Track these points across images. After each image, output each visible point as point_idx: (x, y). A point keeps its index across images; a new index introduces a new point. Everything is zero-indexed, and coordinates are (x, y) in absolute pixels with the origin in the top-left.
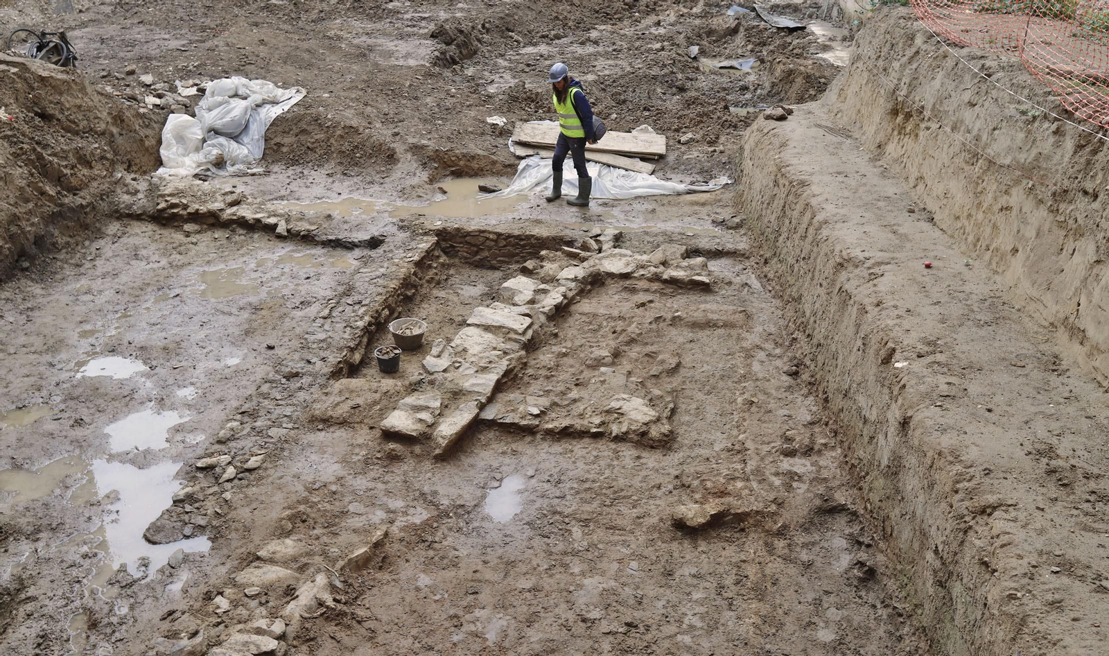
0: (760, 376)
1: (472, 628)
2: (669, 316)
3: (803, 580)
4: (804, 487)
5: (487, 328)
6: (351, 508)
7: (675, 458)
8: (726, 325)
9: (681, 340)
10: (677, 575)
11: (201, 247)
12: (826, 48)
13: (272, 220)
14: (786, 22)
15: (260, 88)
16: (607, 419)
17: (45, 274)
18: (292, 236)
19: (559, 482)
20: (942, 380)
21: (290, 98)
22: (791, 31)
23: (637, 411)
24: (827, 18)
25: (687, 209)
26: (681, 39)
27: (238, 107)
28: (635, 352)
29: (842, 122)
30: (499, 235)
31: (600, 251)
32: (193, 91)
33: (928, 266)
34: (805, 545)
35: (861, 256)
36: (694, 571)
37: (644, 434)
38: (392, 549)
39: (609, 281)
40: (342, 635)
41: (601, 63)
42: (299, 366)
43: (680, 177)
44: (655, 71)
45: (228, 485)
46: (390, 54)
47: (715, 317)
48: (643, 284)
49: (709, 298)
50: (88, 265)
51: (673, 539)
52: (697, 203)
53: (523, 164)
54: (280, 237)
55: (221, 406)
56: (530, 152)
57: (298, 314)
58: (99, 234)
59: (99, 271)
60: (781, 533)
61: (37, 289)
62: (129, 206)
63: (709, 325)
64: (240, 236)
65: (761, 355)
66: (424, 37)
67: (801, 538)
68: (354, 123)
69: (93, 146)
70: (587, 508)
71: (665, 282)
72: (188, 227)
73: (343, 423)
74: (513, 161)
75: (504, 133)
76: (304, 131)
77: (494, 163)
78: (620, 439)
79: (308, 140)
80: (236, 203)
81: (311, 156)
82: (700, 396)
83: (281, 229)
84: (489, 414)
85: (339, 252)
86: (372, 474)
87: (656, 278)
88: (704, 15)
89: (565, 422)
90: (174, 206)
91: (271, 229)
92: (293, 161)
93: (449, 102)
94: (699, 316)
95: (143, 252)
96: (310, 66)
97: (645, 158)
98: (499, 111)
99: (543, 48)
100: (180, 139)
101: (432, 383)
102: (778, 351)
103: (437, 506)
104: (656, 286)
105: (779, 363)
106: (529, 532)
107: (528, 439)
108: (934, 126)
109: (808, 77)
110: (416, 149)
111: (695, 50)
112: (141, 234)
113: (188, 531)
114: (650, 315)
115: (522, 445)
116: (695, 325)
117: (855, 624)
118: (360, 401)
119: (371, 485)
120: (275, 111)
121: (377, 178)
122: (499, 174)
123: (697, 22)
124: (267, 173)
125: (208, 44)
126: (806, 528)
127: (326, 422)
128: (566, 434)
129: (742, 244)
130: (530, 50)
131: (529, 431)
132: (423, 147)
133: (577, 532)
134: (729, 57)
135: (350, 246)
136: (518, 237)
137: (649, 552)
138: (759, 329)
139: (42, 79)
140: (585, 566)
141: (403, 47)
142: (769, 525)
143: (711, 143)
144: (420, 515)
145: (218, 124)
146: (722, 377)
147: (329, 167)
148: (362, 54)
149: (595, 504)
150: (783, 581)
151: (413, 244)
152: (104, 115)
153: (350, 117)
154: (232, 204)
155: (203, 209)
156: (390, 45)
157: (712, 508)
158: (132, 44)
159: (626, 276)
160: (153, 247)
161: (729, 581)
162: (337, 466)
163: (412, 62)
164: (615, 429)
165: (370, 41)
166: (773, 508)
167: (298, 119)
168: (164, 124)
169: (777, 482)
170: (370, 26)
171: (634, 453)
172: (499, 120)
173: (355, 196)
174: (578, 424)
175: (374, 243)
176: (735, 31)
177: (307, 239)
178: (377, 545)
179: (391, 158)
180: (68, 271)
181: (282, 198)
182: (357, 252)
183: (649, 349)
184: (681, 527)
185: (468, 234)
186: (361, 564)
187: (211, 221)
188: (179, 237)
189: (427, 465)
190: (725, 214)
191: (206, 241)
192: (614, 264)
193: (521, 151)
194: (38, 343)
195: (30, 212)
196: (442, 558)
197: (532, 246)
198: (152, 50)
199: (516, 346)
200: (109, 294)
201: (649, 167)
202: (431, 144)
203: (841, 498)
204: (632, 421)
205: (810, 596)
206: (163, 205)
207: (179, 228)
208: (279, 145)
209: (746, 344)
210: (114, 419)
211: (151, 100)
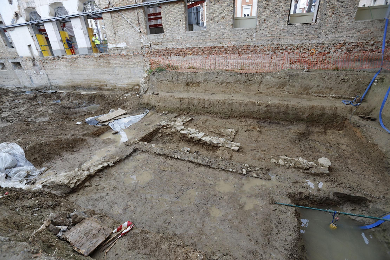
11: (103, 183)
13: (106, 164)
18: (115, 164)
22: (55, 93)
27: (7, 155)
43: (135, 114)
53: (110, 126)
56: (107, 123)
64: (103, 174)
72: (87, 184)
74: (106, 126)
75: (86, 124)
83: (111, 164)
85: (130, 158)
91: (108, 166)
97: (125, 114)
105: (219, 119)
108: (205, 83)
110: (85, 135)
129: (175, 114)
135: (130, 155)
145: (8, 165)
172: (80, 122)
175: (135, 150)
177: (120, 161)
182: (135, 154)
191: (99, 182)
201: (128, 115)
202: (88, 132)
207: (82, 188)
209: (213, 120)
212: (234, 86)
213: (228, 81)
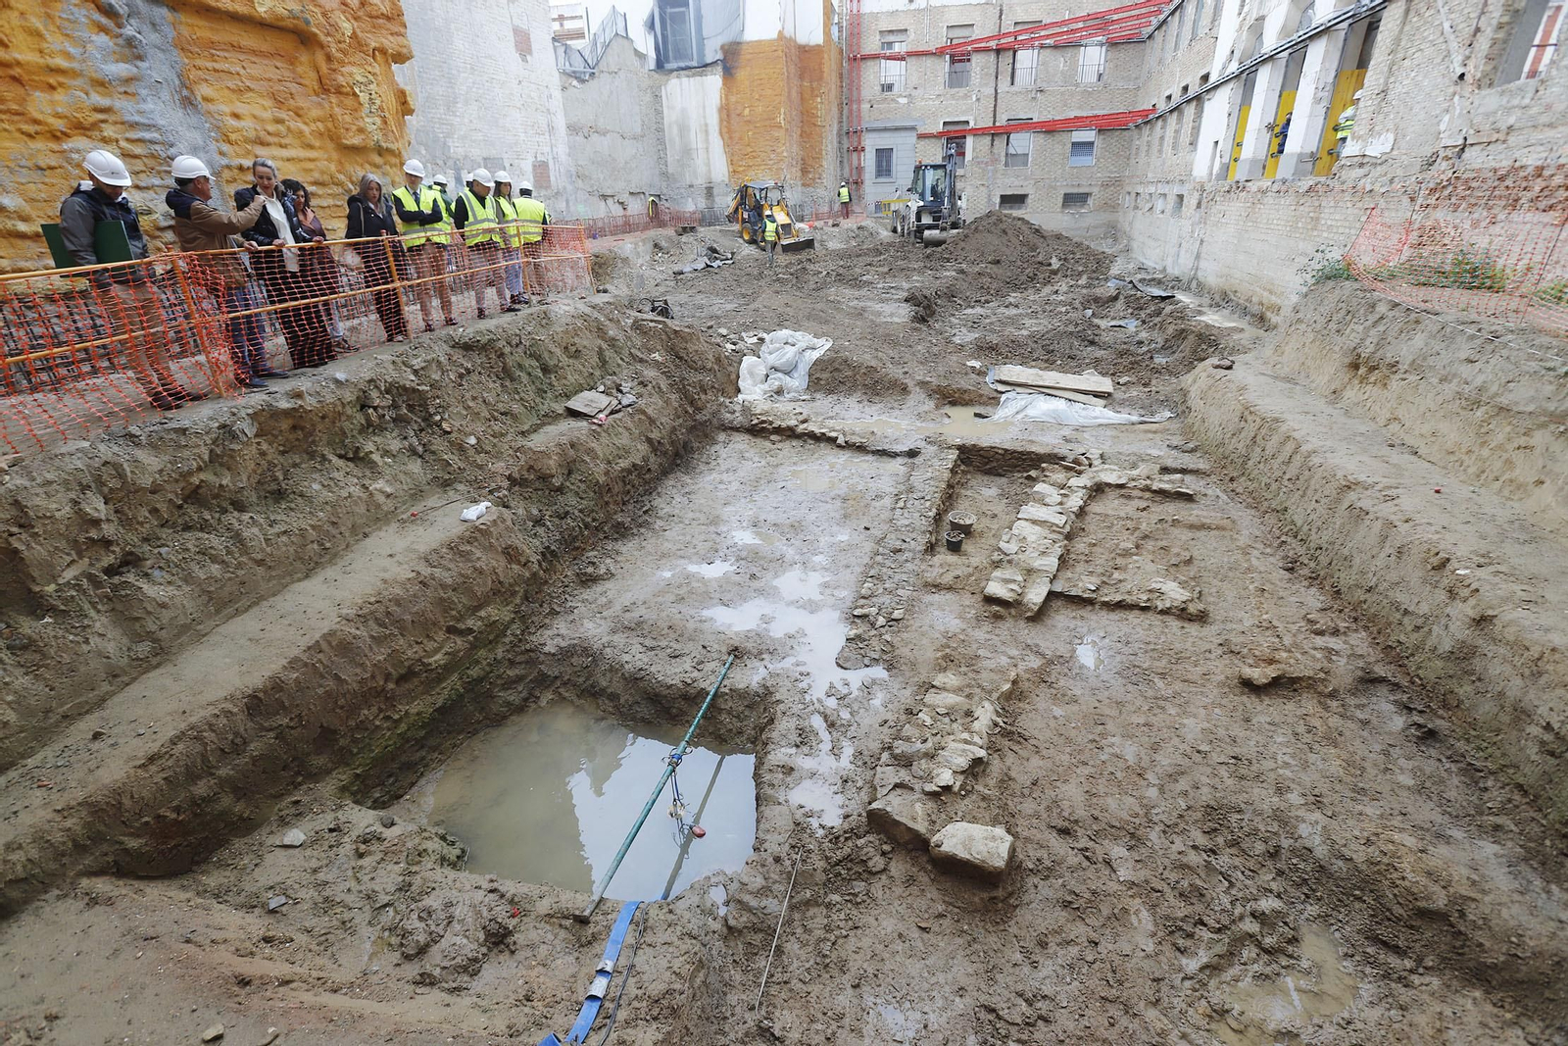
0: (1262, 569)
1: (1111, 750)
2: (1170, 519)
3: (1365, 734)
4: (1344, 661)
5: (1034, 522)
6: (981, 652)
7: (1213, 629)
8: (1218, 528)
9: (1184, 538)
10: (1254, 721)
11: (785, 452)
12: (1200, 313)
13: (833, 434)
14: (1157, 292)
15: (803, 338)
16: (1151, 596)
17: (688, 468)
18: (849, 446)
19: (1128, 643)
20: (1517, 588)
21: (824, 346)
22: (1163, 299)
23: (1174, 592)
24: (1188, 289)
25: (1142, 436)
26: (1077, 304)
27: (790, 352)
28: (1150, 545)
29: (1285, 371)
30: (1006, 450)
31: (1090, 465)
32: (755, 340)
33: (1438, 492)
34: (1357, 706)
35: (1370, 481)
36: (1268, 720)
37: (1183, 610)
38: (1025, 686)
39: (1107, 489)
40: (1016, 748)
41: (1028, 322)
42: (898, 544)
43: (1127, 410)
44: (1071, 328)
45: (883, 630)
46: (879, 314)
47: (1208, 521)
48: (1136, 493)
49: (1194, 506)
50: (714, 463)
51: (1243, 693)
52: (1149, 431)
53: (1003, 397)
54: (840, 446)
55: (849, 571)
56: (1009, 388)
57: (877, 504)
58: (715, 442)
59: (723, 468)
60: (1333, 695)
61: (686, 479)
62: (731, 422)
63: (1203, 527)
64: (811, 444)
65: (1256, 553)
66: (899, 300)
67: (1352, 701)
68: (873, 363)
69: (707, 379)
70: (1157, 664)
71: (1155, 492)
72: (772, 437)
73: (950, 589)
74: (995, 395)
75: (981, 373)
76: (836, 369)
77: (981, 396)
78: (1163, 612)
79: (839, 376)
80: (805, 421)
81: (842, 388)
82: (1215, 582)
83: (841, 440)
84: (1058, 588)
85: (885, 459)
86: (985, 628)
87: (1147, 489)
88: (1089, 286)
89: (1118, 598)
90: (763, 422)
91: (833, 440)
92: (830, 392)
93: (935, 350)
94: (1193, 519)
95: (747, 455)
96: (826, 322)
97: (1097, 395)
98: (972, 356)
99: (979, 310)
100: (751, 374)
101: (1010, 562)
102: (1268, 550)
103: (1043, 656)
104: (1148, 495)
105: (1272, 559)
106: (1121, 681)
107: (1090, 608)
108: (1412, 378)
109: (1200, 336)
110: (922, 384)
111: (1089, 312)
112: (741, 442)
113: (867, 661)
114: (1155, 518)
115: (1085, 612)
116: (1192, 527)
117: (1428, 773)
118: (959, 573)
119: (988, 636)
120: (816, 355)
121: (896, 405)
122: (985, 404)
123: (1084, 291)
124: (813, 400)
125: (752, 306)
126: (1353, 693)
127: (937, 587)
128: (1120, 606)
129: (1202, 465)
130: (969, 311)
131: (1090, 602)
132: (927, 383)
133: (1160, 683)
134: (1114, 319)
135: (894, 455)
136: (1021, 453)
137: (1224, 701)
138: (1245, 532)
139: (676, 332)
140: (1178, 710)
141: (888, 308)
142: (1321, 688)
143: (1145, 385)
144: (1035, 662)
145: (777, 364)
146: (1230, 569)
147: (858, 396)
148: (860, 313)
149: (1164, 661)
150: (1347, 733)
151: (943, 455)
152: (710, 357)
153: (868, 359)
154: (804, 422)
155: (784, 425)
156: (878, 307)
157: (1272, 672)
158: (701, 307)
159: (1121, 486)
160: (752, 451)
161: (1301, 729)
162: (957, 621)
163: (896, 320)
164: (1160, 606)
165: (862, 304)
166: (1322, 675)
167: (832, 361)
168: (740, 363)
169: (1319, 655)
170: (857, 293)
171: (1179, 624)
172: (977, 364)
173: (884, 417)
174: (1129, 599)
175: (912, 454)
176: (1115, 298)
177: (861, 449)
178: (1014, 682)
179: (905, 390)
180: (702, 467)
181: (831, 418)
182: (900, 460)
183: (1163, 543)
184: (1248, 685)
185: (982, 449)
186: (1008, 696)
187: (789, 433)
188: (767, 444)
189: (1022, 624)
190: (1176, 441)
191: (788, 448)
192: (1111, 477)
193: (1001, 388)
194: (703, 518)
195: (680, 425)
196: (1064, 695)
197: (1032, 460)
198: (715, 310)
199: (1061, 537)
200: (735, 486)
201: (1102, 402)
202: (935, 381)
203: (1380, 670)
204: (1173, 600)
205: (1378, 748)
206: (755, 422)
207: (766, 438)
208: (818, 379)
209: (1241, 543)
210: (776, 576)
211: (729, 346)
212: (1523, 441)
213: (1504, 400)
